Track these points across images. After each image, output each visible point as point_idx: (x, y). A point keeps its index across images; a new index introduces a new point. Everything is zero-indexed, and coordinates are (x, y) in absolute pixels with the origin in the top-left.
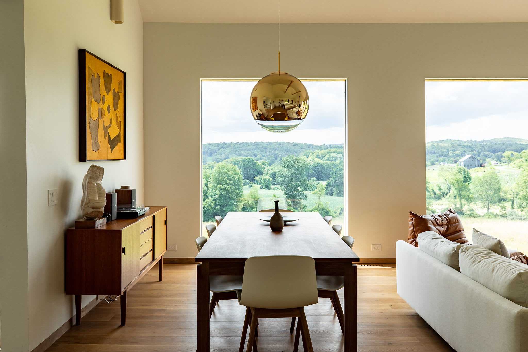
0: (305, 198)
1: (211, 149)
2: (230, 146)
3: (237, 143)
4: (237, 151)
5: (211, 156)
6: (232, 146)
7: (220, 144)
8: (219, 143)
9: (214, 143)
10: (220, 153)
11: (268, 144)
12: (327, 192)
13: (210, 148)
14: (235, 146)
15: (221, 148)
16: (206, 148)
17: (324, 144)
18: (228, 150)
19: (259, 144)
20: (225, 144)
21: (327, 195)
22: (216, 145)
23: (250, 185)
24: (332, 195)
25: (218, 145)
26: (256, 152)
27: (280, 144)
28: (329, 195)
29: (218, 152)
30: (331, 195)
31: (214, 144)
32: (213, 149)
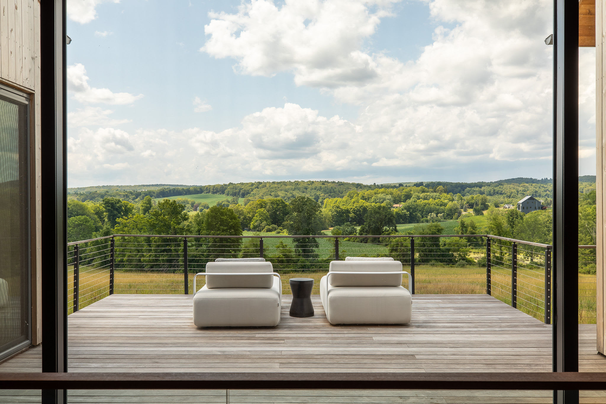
0: (317, 246)
1: (244, 189)
2: (266, 186)
3: (274, 183)
4: (273, 191)
5: (243, 197)
6: (268, 185)
7: (254, 184)
8: (253, 182)
9: (247, 182)
10: (253, 194)
11: (310, 183)
12: (361, 239)
13: (242, 189)
14: (271, 186)
15: (255, 188)
16: (239, 188)
17: (375, 184)
18: (264, 190)
19: (299, 183)
20: (260, 183)
21: (361, 242)
22: (250, 185)
23: (278, 230)
24: (367, 242)
25: (252, 184)
26: (295, 193)
27: (323, 183)
28: (363, 242)
29: (252, 192)
30: (365, 242)
31: (247, 184)
32: (246, 189)
